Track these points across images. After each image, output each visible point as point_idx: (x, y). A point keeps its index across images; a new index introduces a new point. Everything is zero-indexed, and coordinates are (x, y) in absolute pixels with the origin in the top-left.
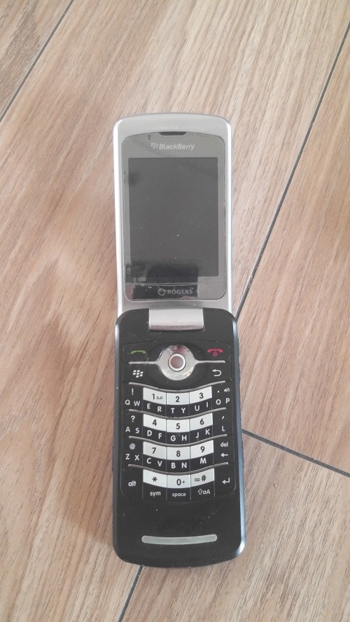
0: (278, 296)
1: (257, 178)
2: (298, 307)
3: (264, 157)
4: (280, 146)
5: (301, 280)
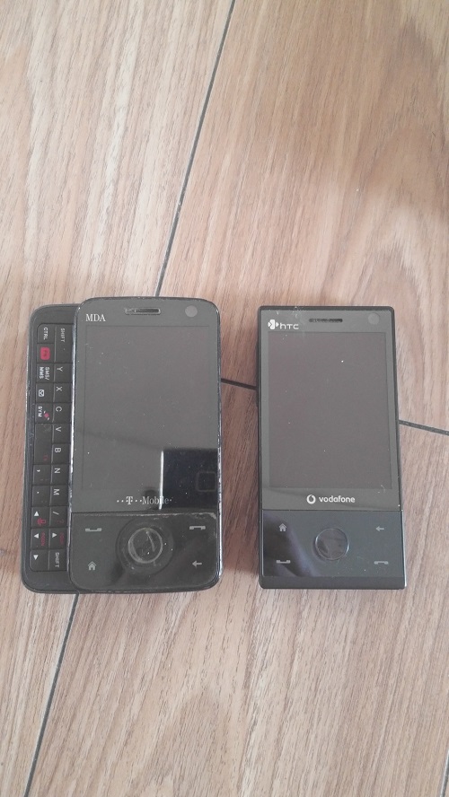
0: (211, 222)
1: (173, 88)
2: (235, 231)
3: (178, 61)
4: (195, 47)
5: (236, 201)
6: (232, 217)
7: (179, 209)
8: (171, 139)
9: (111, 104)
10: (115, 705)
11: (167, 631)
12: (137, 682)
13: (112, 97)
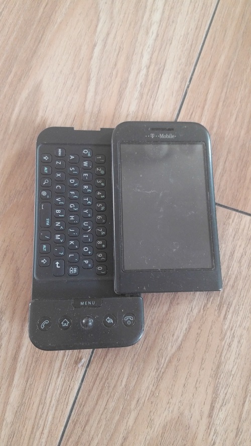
0: (210, 96)
1: (190, 12)
2: (225, 103)
5: (226, 84)
6: (223, 95)
7: (188, 87)
8: (187, 43)
9: (149, 19)
10: (117, 418)
11: (157, 370)
12: (134, 403)
13: (150, 15)
